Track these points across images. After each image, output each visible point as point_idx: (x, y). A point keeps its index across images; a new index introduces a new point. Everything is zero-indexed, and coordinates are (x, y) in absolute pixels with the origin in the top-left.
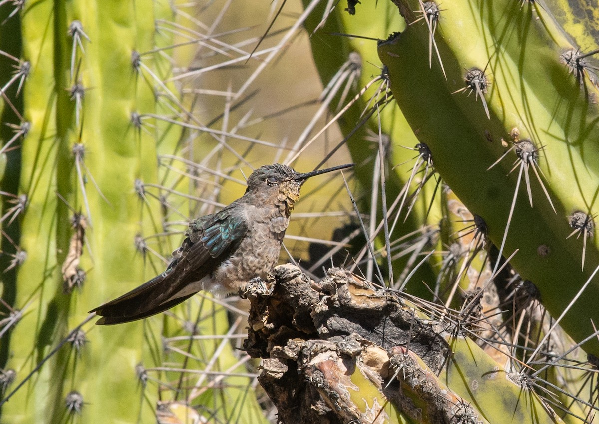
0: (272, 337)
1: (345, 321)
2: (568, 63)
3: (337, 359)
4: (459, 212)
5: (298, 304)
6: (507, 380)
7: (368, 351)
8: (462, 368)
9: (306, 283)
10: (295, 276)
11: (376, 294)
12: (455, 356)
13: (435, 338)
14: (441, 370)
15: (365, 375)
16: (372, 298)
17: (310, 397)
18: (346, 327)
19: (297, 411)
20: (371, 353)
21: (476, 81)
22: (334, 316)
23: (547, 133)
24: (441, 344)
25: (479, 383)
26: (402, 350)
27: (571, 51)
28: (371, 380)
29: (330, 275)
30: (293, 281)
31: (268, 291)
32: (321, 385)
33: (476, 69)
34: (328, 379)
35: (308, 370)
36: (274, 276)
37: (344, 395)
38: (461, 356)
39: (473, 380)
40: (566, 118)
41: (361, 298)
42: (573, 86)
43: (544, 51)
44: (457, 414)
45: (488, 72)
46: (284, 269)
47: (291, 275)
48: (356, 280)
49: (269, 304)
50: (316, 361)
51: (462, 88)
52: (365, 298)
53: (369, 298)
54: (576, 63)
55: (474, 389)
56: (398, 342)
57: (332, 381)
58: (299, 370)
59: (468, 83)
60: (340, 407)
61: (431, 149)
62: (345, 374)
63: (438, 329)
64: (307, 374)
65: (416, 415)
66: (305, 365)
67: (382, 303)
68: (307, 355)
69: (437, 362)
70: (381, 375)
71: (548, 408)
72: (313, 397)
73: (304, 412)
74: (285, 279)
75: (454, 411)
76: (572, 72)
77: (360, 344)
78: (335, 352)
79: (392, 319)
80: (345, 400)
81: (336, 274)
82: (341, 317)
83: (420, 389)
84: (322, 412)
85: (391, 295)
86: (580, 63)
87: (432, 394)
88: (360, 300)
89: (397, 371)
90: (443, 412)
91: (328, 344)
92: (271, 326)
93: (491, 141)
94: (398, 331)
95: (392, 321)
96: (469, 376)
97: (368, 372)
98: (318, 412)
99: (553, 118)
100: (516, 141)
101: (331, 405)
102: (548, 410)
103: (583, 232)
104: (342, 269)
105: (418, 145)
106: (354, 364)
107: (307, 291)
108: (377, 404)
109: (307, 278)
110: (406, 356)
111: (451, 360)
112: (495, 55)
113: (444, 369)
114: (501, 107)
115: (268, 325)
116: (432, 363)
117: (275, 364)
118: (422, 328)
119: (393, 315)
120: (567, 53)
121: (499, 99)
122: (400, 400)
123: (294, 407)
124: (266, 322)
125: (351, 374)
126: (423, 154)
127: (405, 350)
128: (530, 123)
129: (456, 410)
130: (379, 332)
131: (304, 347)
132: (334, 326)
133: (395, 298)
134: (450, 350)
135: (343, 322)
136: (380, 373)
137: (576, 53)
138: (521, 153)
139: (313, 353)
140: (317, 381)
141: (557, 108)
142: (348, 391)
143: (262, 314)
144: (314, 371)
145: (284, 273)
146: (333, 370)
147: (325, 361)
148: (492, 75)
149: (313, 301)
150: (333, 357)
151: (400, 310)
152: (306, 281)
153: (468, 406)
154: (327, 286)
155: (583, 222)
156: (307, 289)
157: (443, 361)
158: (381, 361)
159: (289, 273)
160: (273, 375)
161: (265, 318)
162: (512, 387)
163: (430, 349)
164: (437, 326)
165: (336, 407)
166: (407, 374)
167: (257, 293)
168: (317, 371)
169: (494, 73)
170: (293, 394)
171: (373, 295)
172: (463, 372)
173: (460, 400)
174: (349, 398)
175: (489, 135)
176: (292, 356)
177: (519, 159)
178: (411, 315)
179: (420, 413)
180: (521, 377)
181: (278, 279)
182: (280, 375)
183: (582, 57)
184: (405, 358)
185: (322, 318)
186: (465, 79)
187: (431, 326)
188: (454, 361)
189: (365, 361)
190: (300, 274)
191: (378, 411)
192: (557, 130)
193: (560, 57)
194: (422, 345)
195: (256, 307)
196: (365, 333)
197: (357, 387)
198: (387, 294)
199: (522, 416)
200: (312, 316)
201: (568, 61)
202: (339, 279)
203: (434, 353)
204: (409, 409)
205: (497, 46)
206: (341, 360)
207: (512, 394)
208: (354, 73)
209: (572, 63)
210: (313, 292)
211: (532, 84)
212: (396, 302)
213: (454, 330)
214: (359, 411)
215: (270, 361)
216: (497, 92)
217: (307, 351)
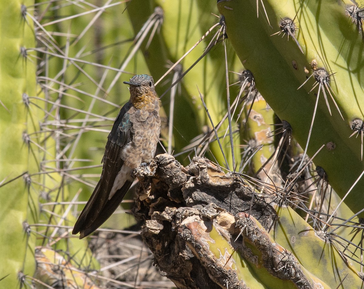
0: (153, 205)
1: (205, 194)
2: (351, 15)
3: (200, 221)
4: (255, 118)
5: (172, 182)
6: (316, 237)
7: (221, 215)
8: (285, 228)
9: (177, 167)
10: (170, 162)
11: (226, 176)
12: (280, 219)
13: (267, 206)
14: (270, 229)
15: (219, 232)
16: (223, 178)
17: (179, 247)
18: (205, 198)
19: (168, 257)
20: (223, 217)
21: (288, 27)
22: (197, 191)
23: (335, 63)
24: (270, 210)
25: (296, 238)
26: (245, 215)
27: (353, 7)
28: (223, 236)
29: (195, 161)
30: (169, 166)
31: (152, 173)
32: (189, 239)
33: (288, 19)
34: (194, 235)
35: (180, 229)
36: (156, 163)
37: (205, 246)
38: (284, 219)
39: (292, 236)
40: (348, 53)
41: (216, 178)
42: (354, 31)
43: (334, 6)
44: (283, 260)
45: (296, 21)
46: (163, 157)
47: (168, 161)
48: (212, 165)
49: (152, 182)
50: (185, 222)
51: (278, 32)
52: (218, 178)
53: (221, 178)
54: (356, 15)
55: (293, 243)
56: (240, 209)
57: (197, 236)
58: (174, 228)
59: (282, 28)
60: (202, 255)
61: (254, 74)
62: (206, 231)
63: (268, 201)
64: (179, 231)
65: (254, 261)
66: (178, 225)
67: (230, 182)
68: (179, 218)
69: (268, 224)
70: (230, 232)
71: (344, 257)
72: (181, 247)
73: (173, 258)
74: (163, 164)
75: (281, 258)
76: (354, 21)
77: (216, 210)
78: (198, 216)
79: (236, 193)
80: (206, 249)
81: (198, 161)
82: (201, 191)
83: (257, 242)
84: (187, 258)
85: (236, 176)
86: (359, 15)
87: (266, 246)
88: (215, 180)
89: (242, 230)
90: (273, 259)
91: (194, 210)
92: (153, 197)
93: (296, 69)
94: (240, 201)
95: (236, 194)
96: (289, 234)
97: (221, 230)
98: (184, 258)
99: (339, 53)
100: (315, 69)
101: (195, 253)
102: (343, 258)
103: (360, 133)
104: (203, 157)
105: (245, 71)
106: (212, 225)
107: (178, 173)
108: (227, 252)
109: (178, 164)
110: (248, 219)
111: (277, 222)
112: (300, 9)
113: (273, 229)
114: (305, 45)
115: (151, 197)
116: (264, 223)
117: (154, 224)
118: (258, 199)
119: (237, 190)
120: (350, 8)
121: (303, 40)
122: (243, 250)
123: (166, 254)
124: (149, 194)
125: (210, 231)
126: (248, 77)
127: (247, 215)
128: (324, 57)
129: (282, 258)
130: (227, 202)
131: (177, 212)
132: (197, 198)
133: (239, 179)
134: (277, 215)
135: (203, 195)
136: (229, 231)
137: (357, 8)
138: (318, 78)
139: (183, 217)
140: (186, 236)
141: (342, 46)
142: (208, 244)
143: (146, 189)
144: (184, 229)
145: (163, 160)
146: (197, 229)
147: (192, 222)
148: (298, 23)
149: (183, 180)
150: (197, 219)
151: (242, 186)
152: (178, 166)
153: (290, 255)
154: (193, 169)
155: (361, 126)
156: (178, 171)
157: (272, 223)
158: (229, 223)
159: (166, 160)
160: (153, 231)
161: (149, 192)
162: (319, 241)
163: (262, 214)
164: (268, 198)
165: (200, 254)
166: (249, 232)
167: (144, 174)
168: (186, 229)
169: (299, 21)
170: (166, 245)
171: (224, 176)
172: (286, 231)
173: (285, 250)
174: (208, 248)
175: (295, 65)
176: (168, 218)
177: (317, 81)
178: (250, 190)
179: (257, 259)
180: (325, 235)
181: (159, 165)
182: (158, 232)
183: (361, 11)
184: (248, 221)
185: (188, 192)
186: (280, 25)
187: (264, 198)
188: (279, 223)
189: (219, 223)
190: (174, 161)
191: (228, 257)
192: (342, 62)
193: (346, 11)
194: (257, 211)
195: (142, 184)
196: (218, 203)
197: (214, 241)
198: (233, 176)
199: (325, 262)
200: (182, 191)
201: (351, 13)
202: (200, 165)
203: (266, 217)
204: (249, 256)
205: (301, 3)
206: (202, 222)
207: (319, 246)
208: (158, 22)
209: (354, 15)
210: (182, 174)
211: (325, 30)
212: (239, 181)
213: (280, 201)
214: (215, 258)
215: (151, 222)
216: (302, 34)
217: (179, 215)
